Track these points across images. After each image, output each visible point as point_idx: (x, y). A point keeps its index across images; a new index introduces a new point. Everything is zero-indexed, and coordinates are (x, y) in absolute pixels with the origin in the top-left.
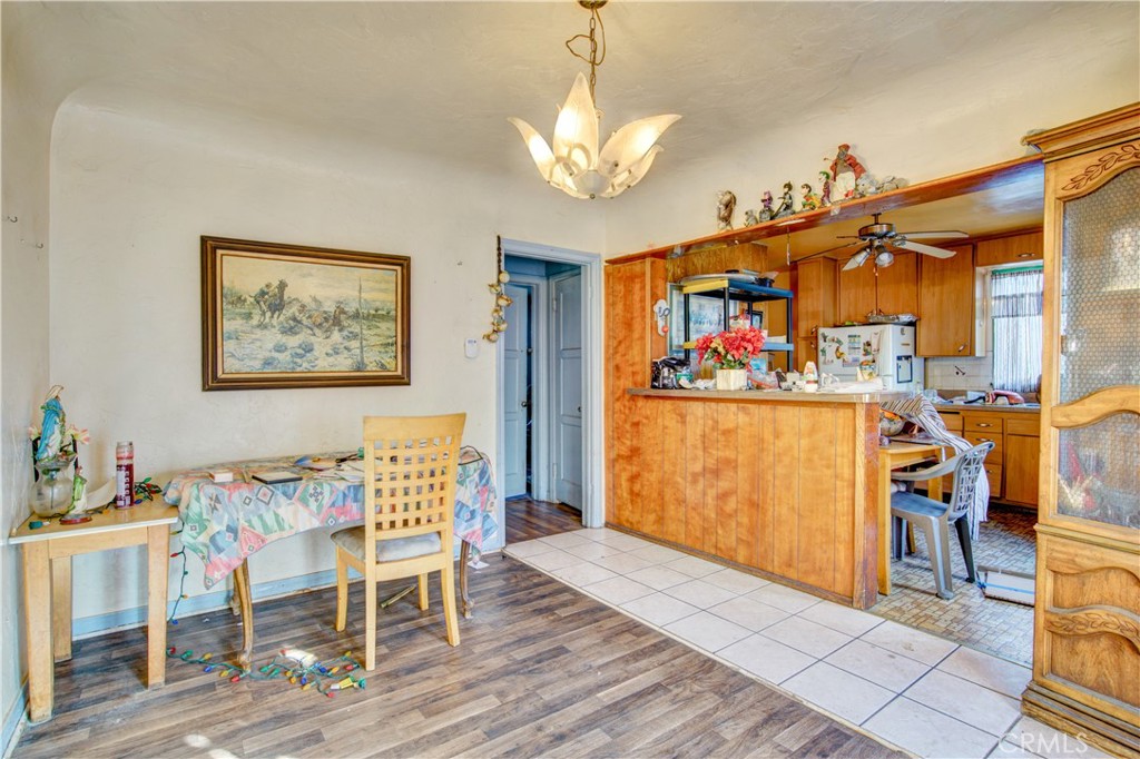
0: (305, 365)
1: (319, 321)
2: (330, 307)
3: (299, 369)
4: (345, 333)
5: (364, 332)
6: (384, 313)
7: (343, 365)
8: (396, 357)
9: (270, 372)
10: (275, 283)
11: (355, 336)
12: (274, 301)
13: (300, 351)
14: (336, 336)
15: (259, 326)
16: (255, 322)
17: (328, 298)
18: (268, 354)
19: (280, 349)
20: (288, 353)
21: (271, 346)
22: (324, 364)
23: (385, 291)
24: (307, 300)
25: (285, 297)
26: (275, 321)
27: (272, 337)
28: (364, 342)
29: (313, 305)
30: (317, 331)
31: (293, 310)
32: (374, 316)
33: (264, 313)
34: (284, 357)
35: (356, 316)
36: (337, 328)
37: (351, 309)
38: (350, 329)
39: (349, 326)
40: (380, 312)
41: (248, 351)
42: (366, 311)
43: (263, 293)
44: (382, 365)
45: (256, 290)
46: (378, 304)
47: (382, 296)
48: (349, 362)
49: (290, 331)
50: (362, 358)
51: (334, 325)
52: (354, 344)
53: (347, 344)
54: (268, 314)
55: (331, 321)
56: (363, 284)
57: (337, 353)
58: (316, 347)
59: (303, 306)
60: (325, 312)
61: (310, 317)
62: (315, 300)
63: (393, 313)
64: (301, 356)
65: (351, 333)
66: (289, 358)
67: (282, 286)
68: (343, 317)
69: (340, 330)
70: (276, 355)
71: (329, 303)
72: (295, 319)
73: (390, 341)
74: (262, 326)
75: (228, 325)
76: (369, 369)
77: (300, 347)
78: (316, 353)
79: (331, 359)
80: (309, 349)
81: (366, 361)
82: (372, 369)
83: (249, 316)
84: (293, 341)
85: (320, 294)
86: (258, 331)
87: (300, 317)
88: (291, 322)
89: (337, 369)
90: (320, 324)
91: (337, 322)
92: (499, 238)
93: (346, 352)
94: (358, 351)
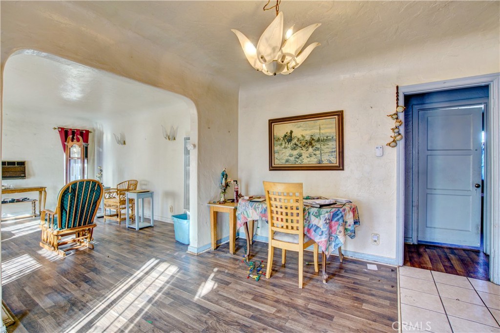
0: (299, 161)
1: (304, 144)
2: (308, 138)
3: (297, 163)
4: (314, 148)
5: (322, 147)
6: (331, 138)
7: (313, 161)
8: (336, 157)
9: (288, 165)
10: (289, 132)
11: (317, 149)
12: (289, 138)
13: (298, 156)
14: (311, 150)
15: (284, 148)
16: (283, 146)
17: (306, 134)
18: (287, 158)
19: (291, 156)
20: (293, 157)
21: (288, 155)
22: (306, 161)
23: (331, 128)
24: (300, 136)
25: (292, 137)
26: (289, 146)
27: (288, 152)
28: (322, 152)
29: (302, 138)
30: (303, 148)
31: (295, 141)
32: (326, 140)
33: (286, 143)
34: (292, 159)
35: (318, 140)
36: (311, 146)
37: (316, 138)
38: (316, 146)
39: (316, 145)
40: (328, 138)
41: (281, 157)
42: (322, 138)
43: (285, 136)
44: (330, 161)
45: (283, 135)
46: (328, 134)
47: (329, 131)
48: (316, 160)
49: (294, 149)
50: (321, 158)
51: (310, 145)
52: (318, 152)
53: (315, 152)
54: (287, 143)
55: (309, 144)
56: (321, 127)
57: (311, 156)
58: (303, 154)
59: (298, 139)
60: (306, 140)
61: (301, 143)
62: (302, 136)
63: (335, 137)
64: (298, 158)
65: (317, 148)
66: (294, 159)
67: (291, 132)
68: (313, 142)
69: (312, 147)
70: (290, 158)
71: (307, 137)
72: (296, 144)
73: (333, 150)
74: (285, 148)
75: (276, 148)
76: (324, 163)
77: (297, 155)
78: (303, 157)
79: (309, 159)
80: (300, 156)
81: (323, 159)
82: (325, 163)
83: (281, 144)
84: (295, 153)
85: (304, 133)
86: (284, 149)
87: (297, 143)
88: (294, 146)
89: (310, 163)
90: (305, 145)
91: (311, 144)
92: (397, 87)
93: (314, 156)
94: (319, 155)
